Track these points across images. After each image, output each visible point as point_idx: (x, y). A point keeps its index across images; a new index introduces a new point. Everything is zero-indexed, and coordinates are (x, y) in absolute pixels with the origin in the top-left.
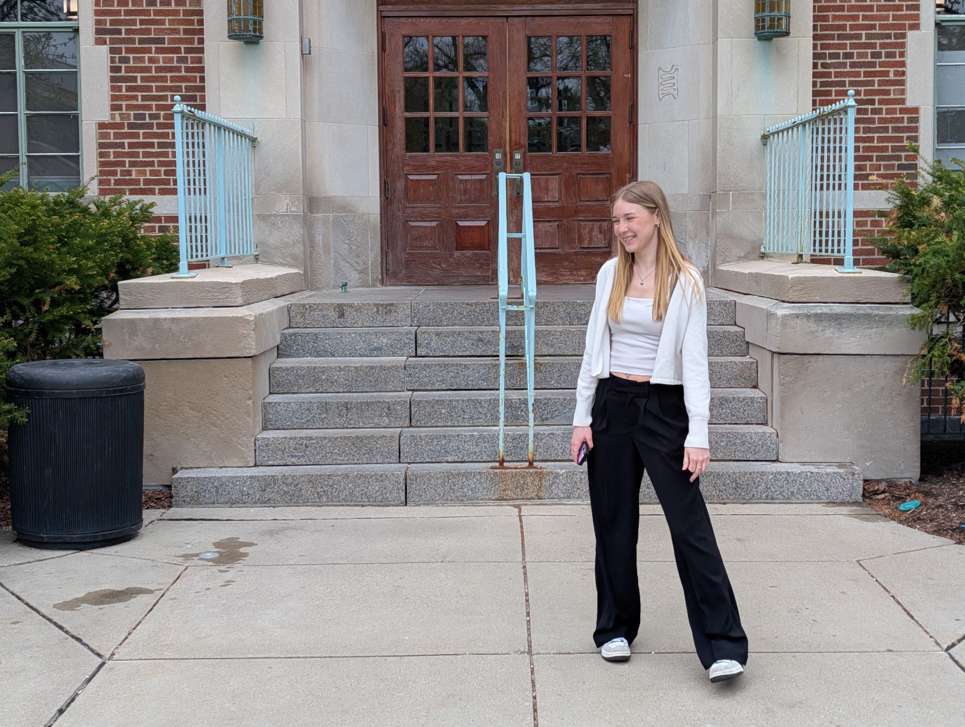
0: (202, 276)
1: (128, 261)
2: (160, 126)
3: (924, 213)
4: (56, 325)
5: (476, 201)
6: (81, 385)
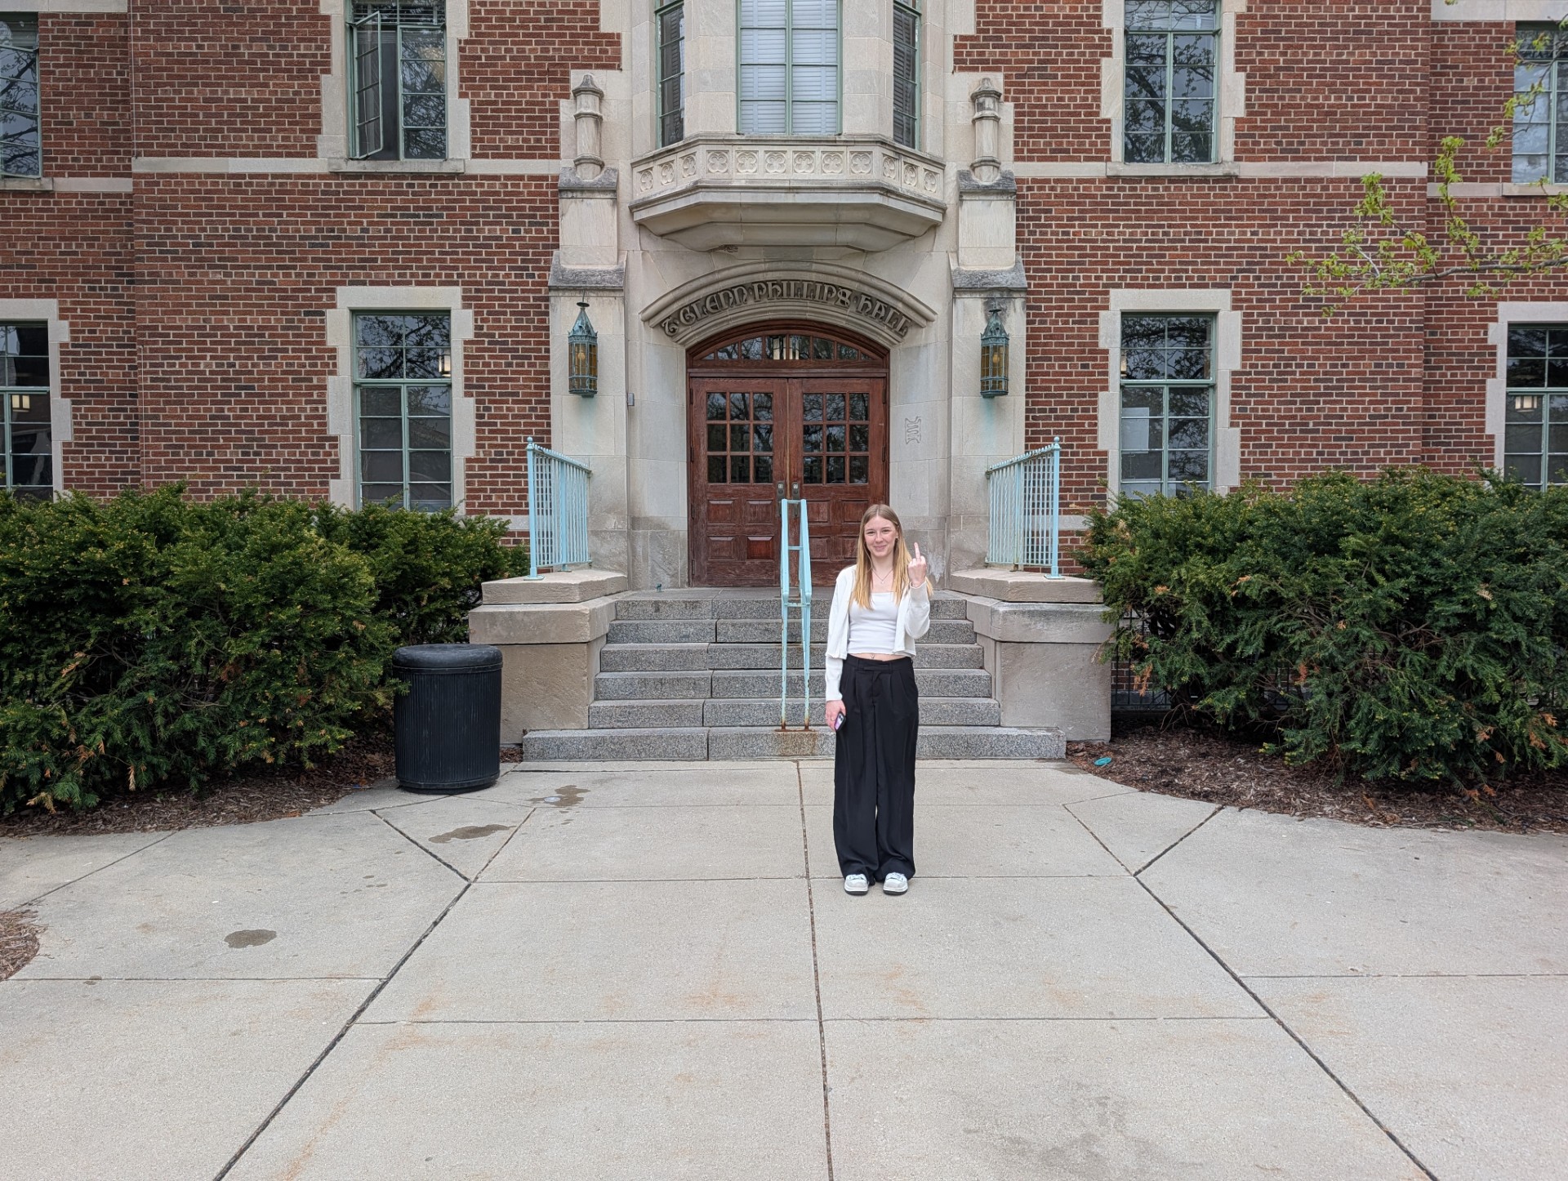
0: (547, 579)
1: (489, 567)
2: (515, 461)
5: (763, 521)
6: (452, 664)
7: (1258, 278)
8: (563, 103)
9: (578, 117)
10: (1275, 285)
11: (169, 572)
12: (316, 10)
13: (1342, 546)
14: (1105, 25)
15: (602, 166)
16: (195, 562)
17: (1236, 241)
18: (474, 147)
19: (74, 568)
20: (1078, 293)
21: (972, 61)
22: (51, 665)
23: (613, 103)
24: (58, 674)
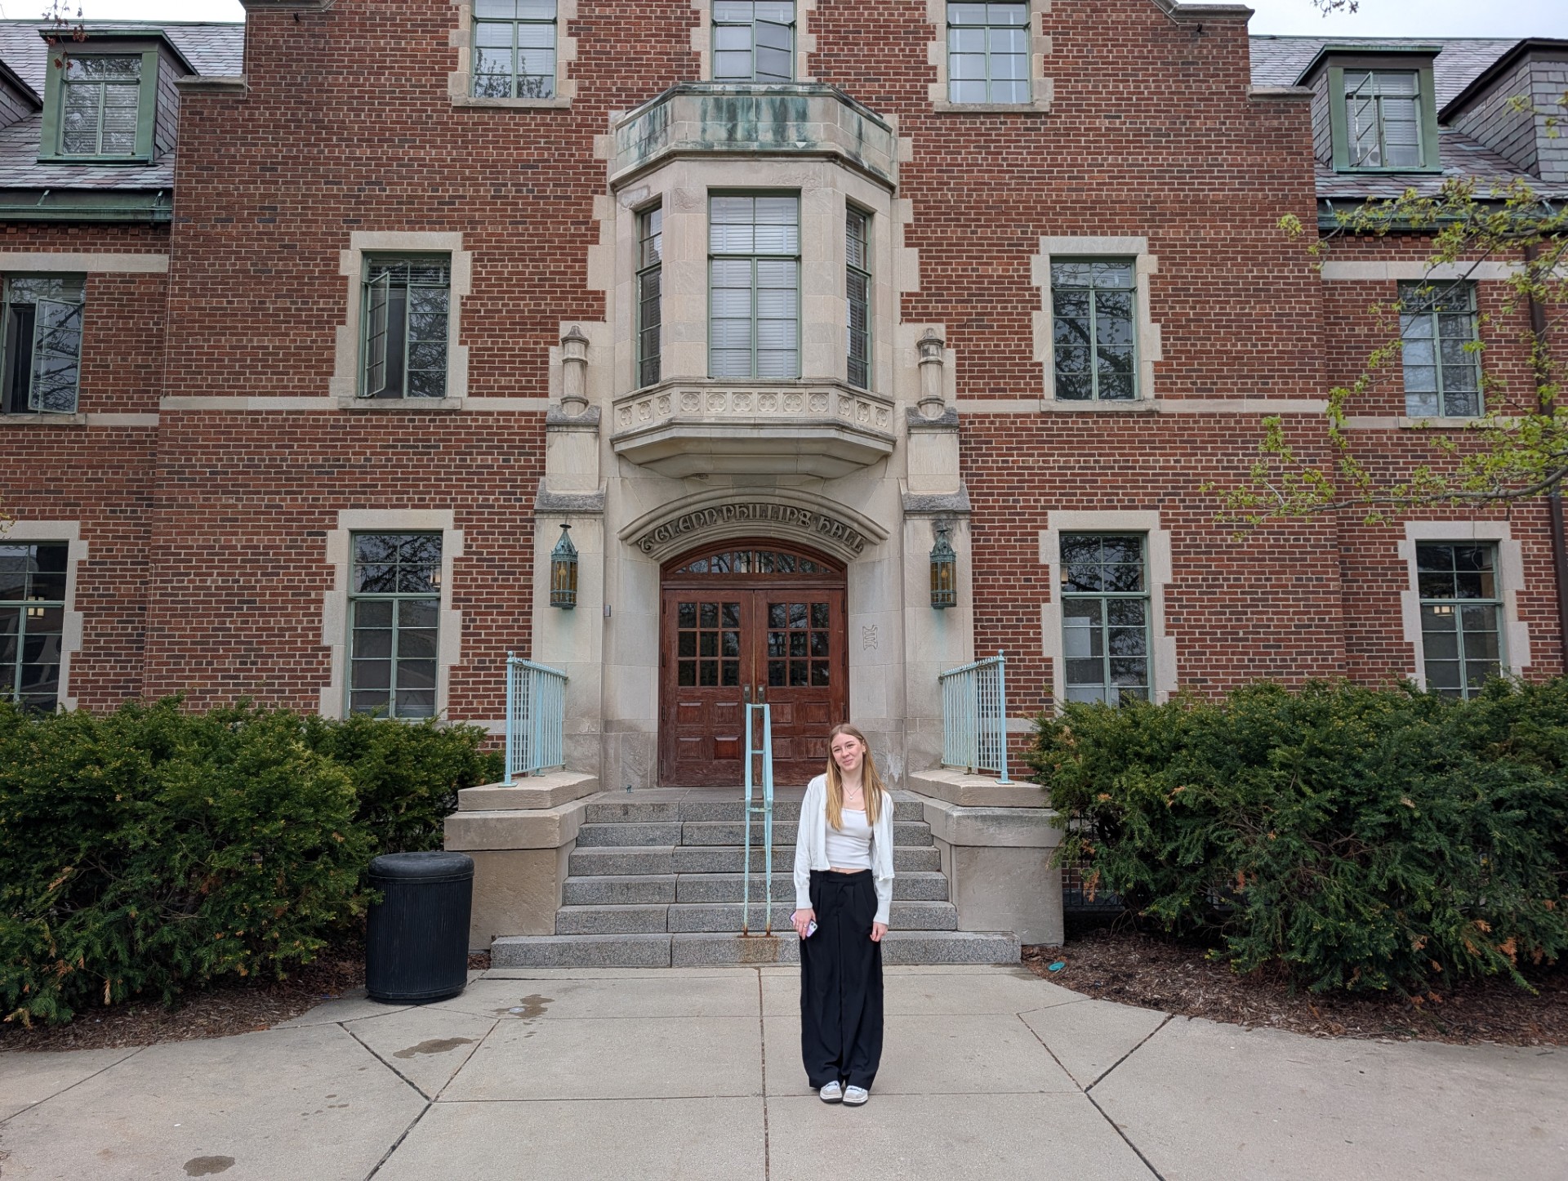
0: (522, 785)
1: (466, 774)
2: (496, 668)
3: (1059, 739)
4: (409, 825)
5: (730, 722)
6: (425, 874)
7: (1184, 501)
8: (552, 349)
9: (566, 361)
10: (1199, 507)
11: (160, 787)
12: (336, 271)
13: (1270, 758)
14: (1034, 283)
15: (586, 403)
16: (186, 779)
17: (1161, 468)
18: (470, 387)
19: (71, 785)
20: (1018, 514)
21: (917, 314)
22: (41, 879)
23: (597, 349)
24: (46, 888)
